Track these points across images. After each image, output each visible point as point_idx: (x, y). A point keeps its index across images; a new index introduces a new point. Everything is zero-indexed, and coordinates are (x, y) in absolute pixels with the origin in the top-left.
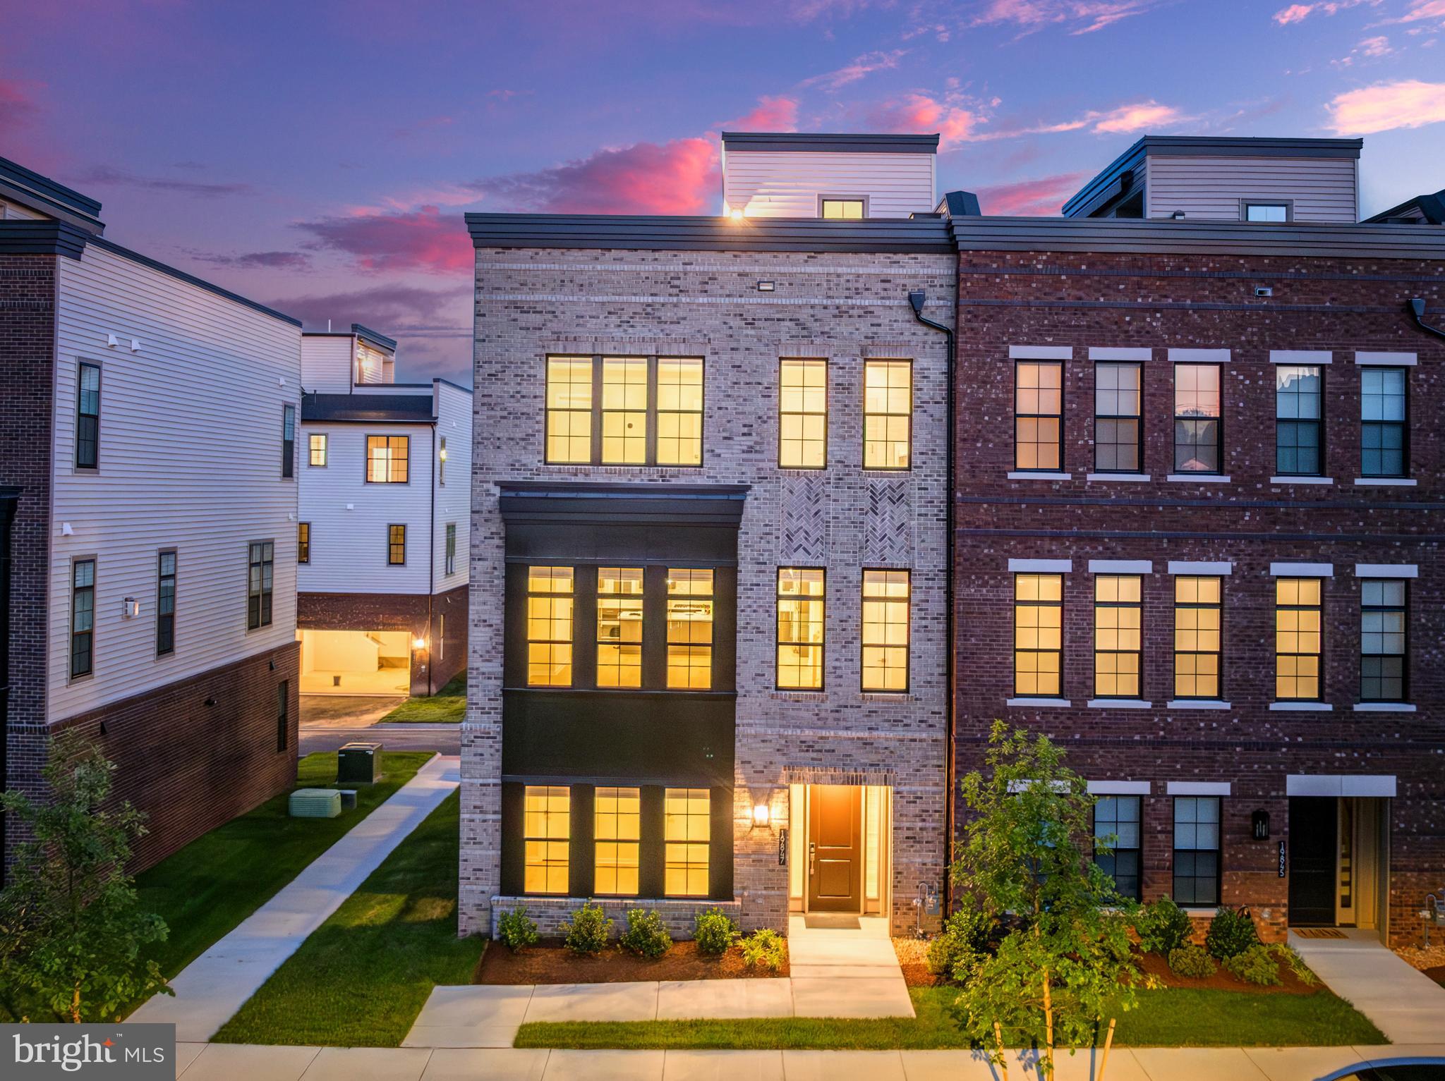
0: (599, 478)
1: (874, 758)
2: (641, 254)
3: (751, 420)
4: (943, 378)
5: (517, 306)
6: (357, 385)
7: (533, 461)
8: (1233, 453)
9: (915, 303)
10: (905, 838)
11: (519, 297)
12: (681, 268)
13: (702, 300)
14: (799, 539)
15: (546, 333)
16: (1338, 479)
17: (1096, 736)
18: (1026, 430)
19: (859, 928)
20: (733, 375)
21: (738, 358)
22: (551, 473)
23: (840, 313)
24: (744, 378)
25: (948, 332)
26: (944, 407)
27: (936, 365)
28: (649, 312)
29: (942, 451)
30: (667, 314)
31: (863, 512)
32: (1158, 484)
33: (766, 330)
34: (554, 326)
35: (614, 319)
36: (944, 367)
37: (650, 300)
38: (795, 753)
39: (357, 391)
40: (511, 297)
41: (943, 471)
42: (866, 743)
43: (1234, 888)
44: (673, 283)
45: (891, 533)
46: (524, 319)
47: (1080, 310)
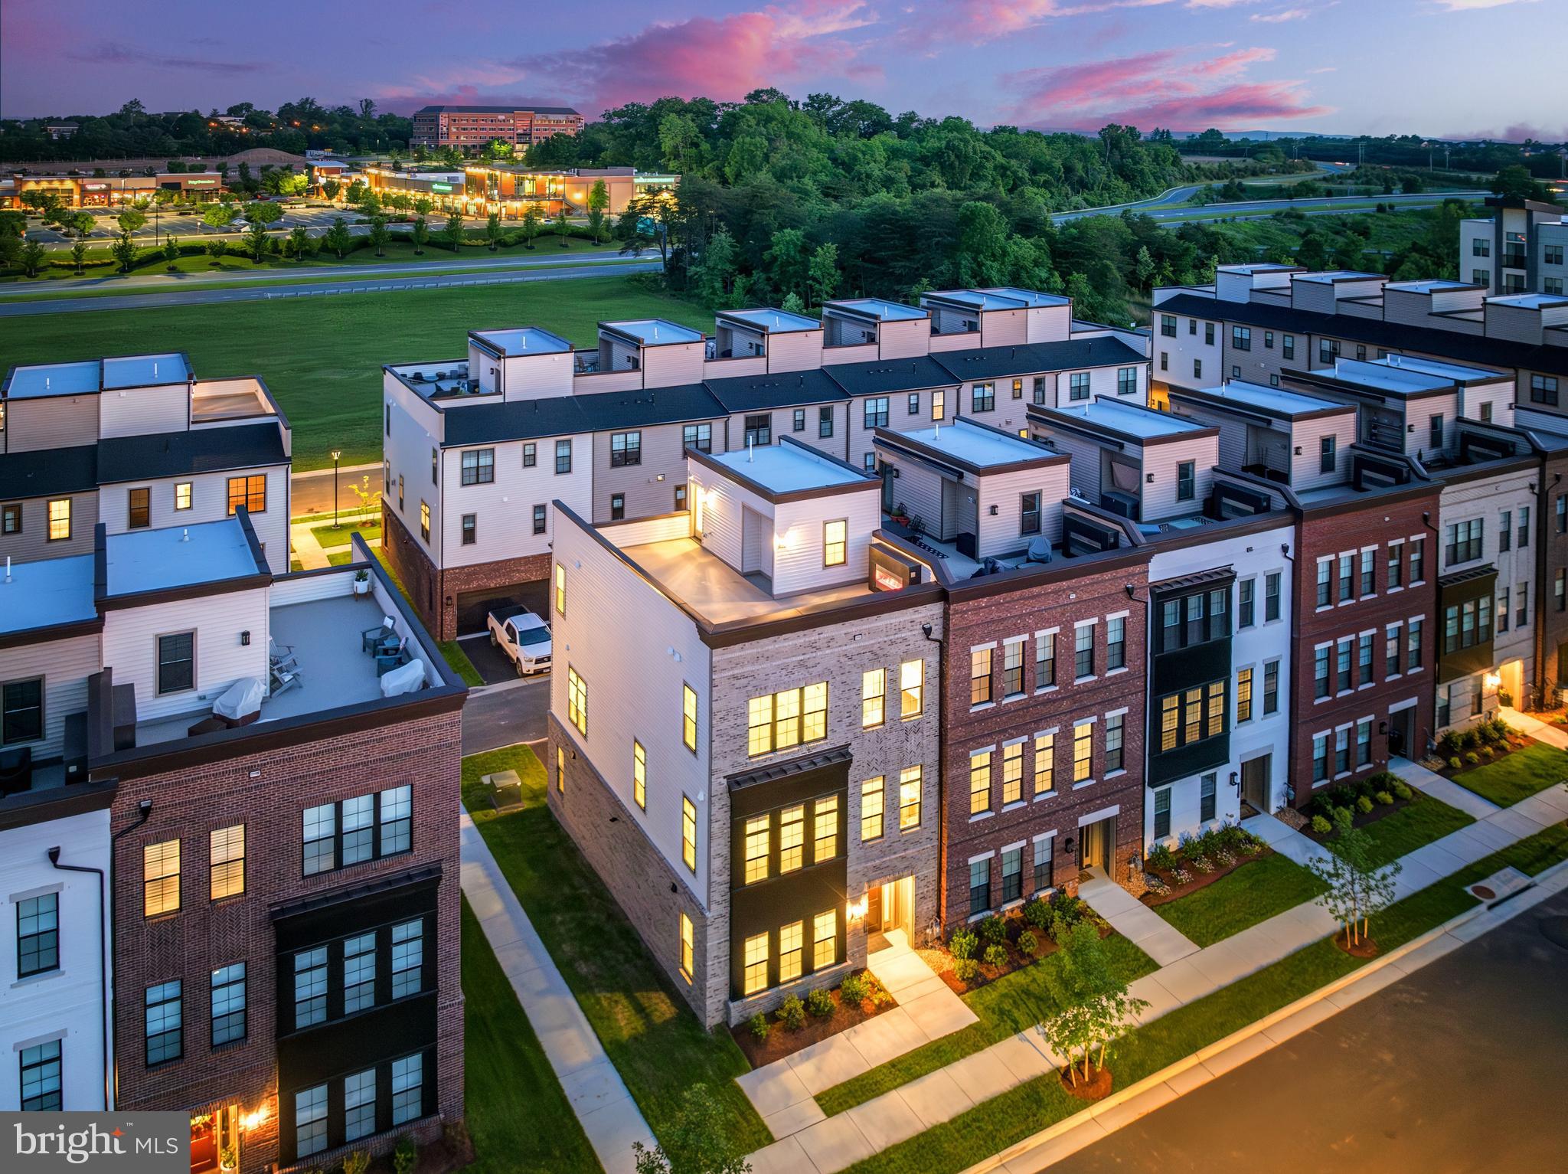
0: (777, 758)
1: (907, 863)
2: (798, 633)
3: (851, 708)
4: (937, 665)
5: (735, 677)
6: (193, 423)
7: (742, 759)
8: (1059, 675)
9: (927, 632)
10: (920, 899)
11: (736, 672)
12: (817, 637)
13: (828, 651)
14: (873, 764)
15: (750, 688)
16: (1099, 676)
17: (1005, 825)
18: (975, 685)
19: (889, 945)
20: (842, 688)
21: (844, 678)
22: (752, 763)
23: (892, 643)
24: (848, 687)
25: (939, 641)
26: (938, 679)
27: (934, 660)
28: (802, 664)
29: (937, 702)
30: (810, 664)
31: (902, 742)
32: (1030, 698)
33: (857, 660)
34: (754, 683)
35: (784, 672)
36: (938, 659)
37: (802, 657)
38: (871, 874)
39: (193, 428)
40: (731, 673)
41: (937, 711)
42: (903, 857)
43: (1057, 878)
44: (814, 647)
45: (914, 749)
46: (738, 683)
47: (1001, 620)
